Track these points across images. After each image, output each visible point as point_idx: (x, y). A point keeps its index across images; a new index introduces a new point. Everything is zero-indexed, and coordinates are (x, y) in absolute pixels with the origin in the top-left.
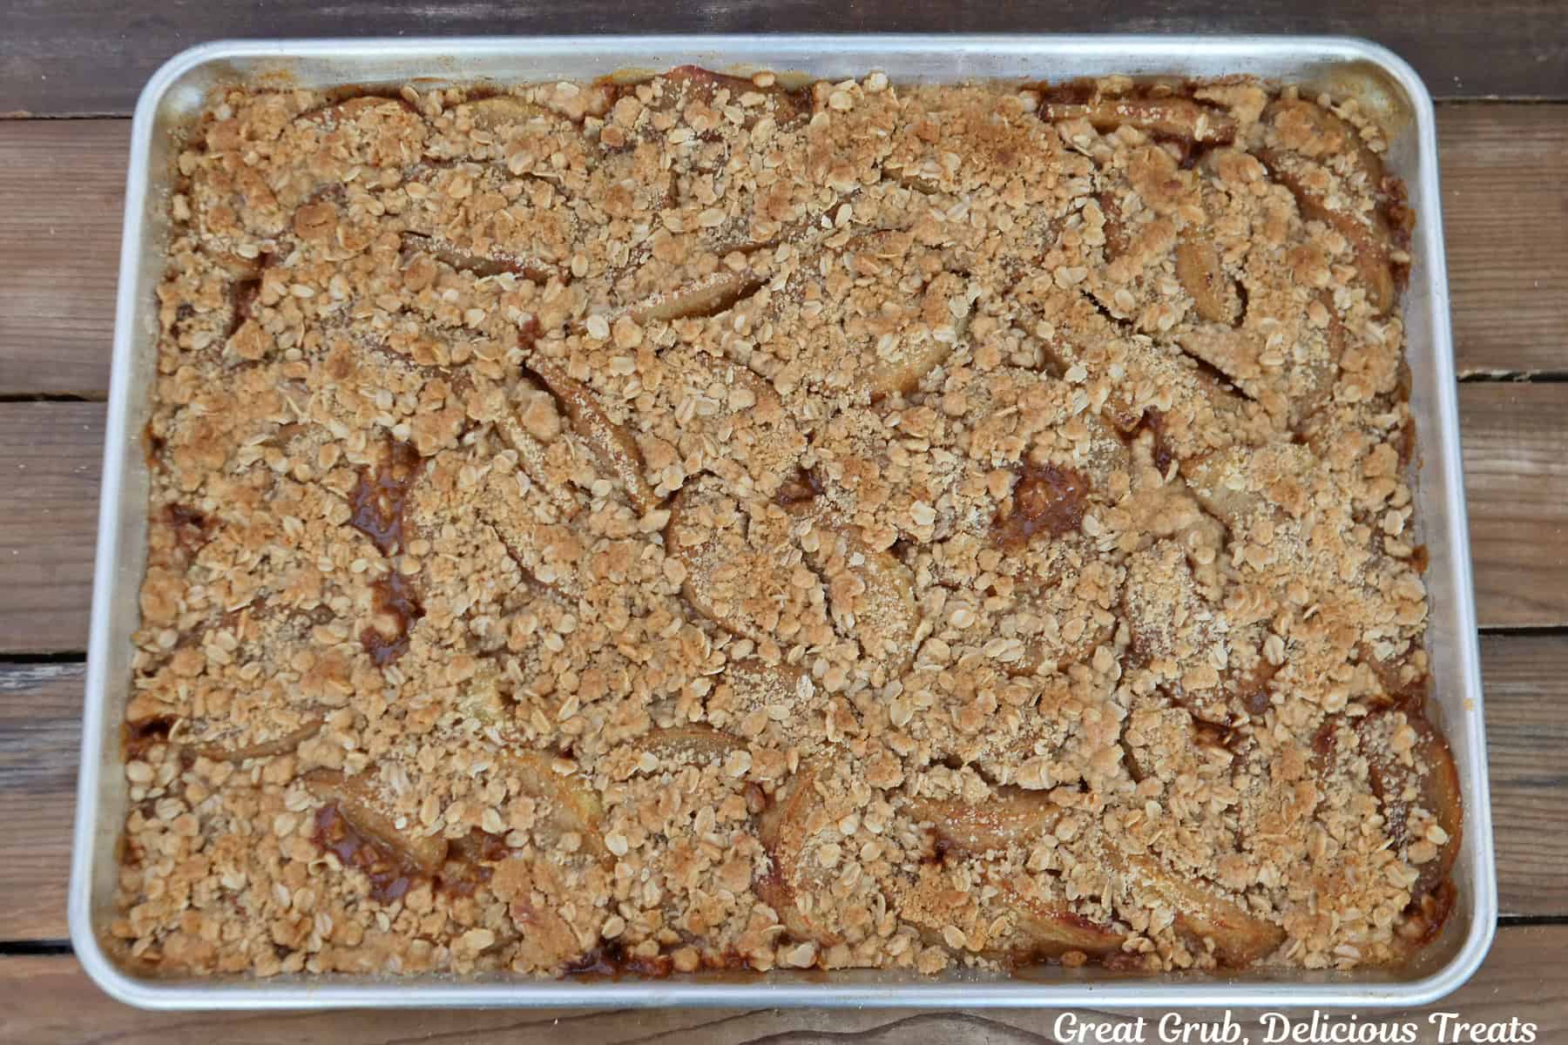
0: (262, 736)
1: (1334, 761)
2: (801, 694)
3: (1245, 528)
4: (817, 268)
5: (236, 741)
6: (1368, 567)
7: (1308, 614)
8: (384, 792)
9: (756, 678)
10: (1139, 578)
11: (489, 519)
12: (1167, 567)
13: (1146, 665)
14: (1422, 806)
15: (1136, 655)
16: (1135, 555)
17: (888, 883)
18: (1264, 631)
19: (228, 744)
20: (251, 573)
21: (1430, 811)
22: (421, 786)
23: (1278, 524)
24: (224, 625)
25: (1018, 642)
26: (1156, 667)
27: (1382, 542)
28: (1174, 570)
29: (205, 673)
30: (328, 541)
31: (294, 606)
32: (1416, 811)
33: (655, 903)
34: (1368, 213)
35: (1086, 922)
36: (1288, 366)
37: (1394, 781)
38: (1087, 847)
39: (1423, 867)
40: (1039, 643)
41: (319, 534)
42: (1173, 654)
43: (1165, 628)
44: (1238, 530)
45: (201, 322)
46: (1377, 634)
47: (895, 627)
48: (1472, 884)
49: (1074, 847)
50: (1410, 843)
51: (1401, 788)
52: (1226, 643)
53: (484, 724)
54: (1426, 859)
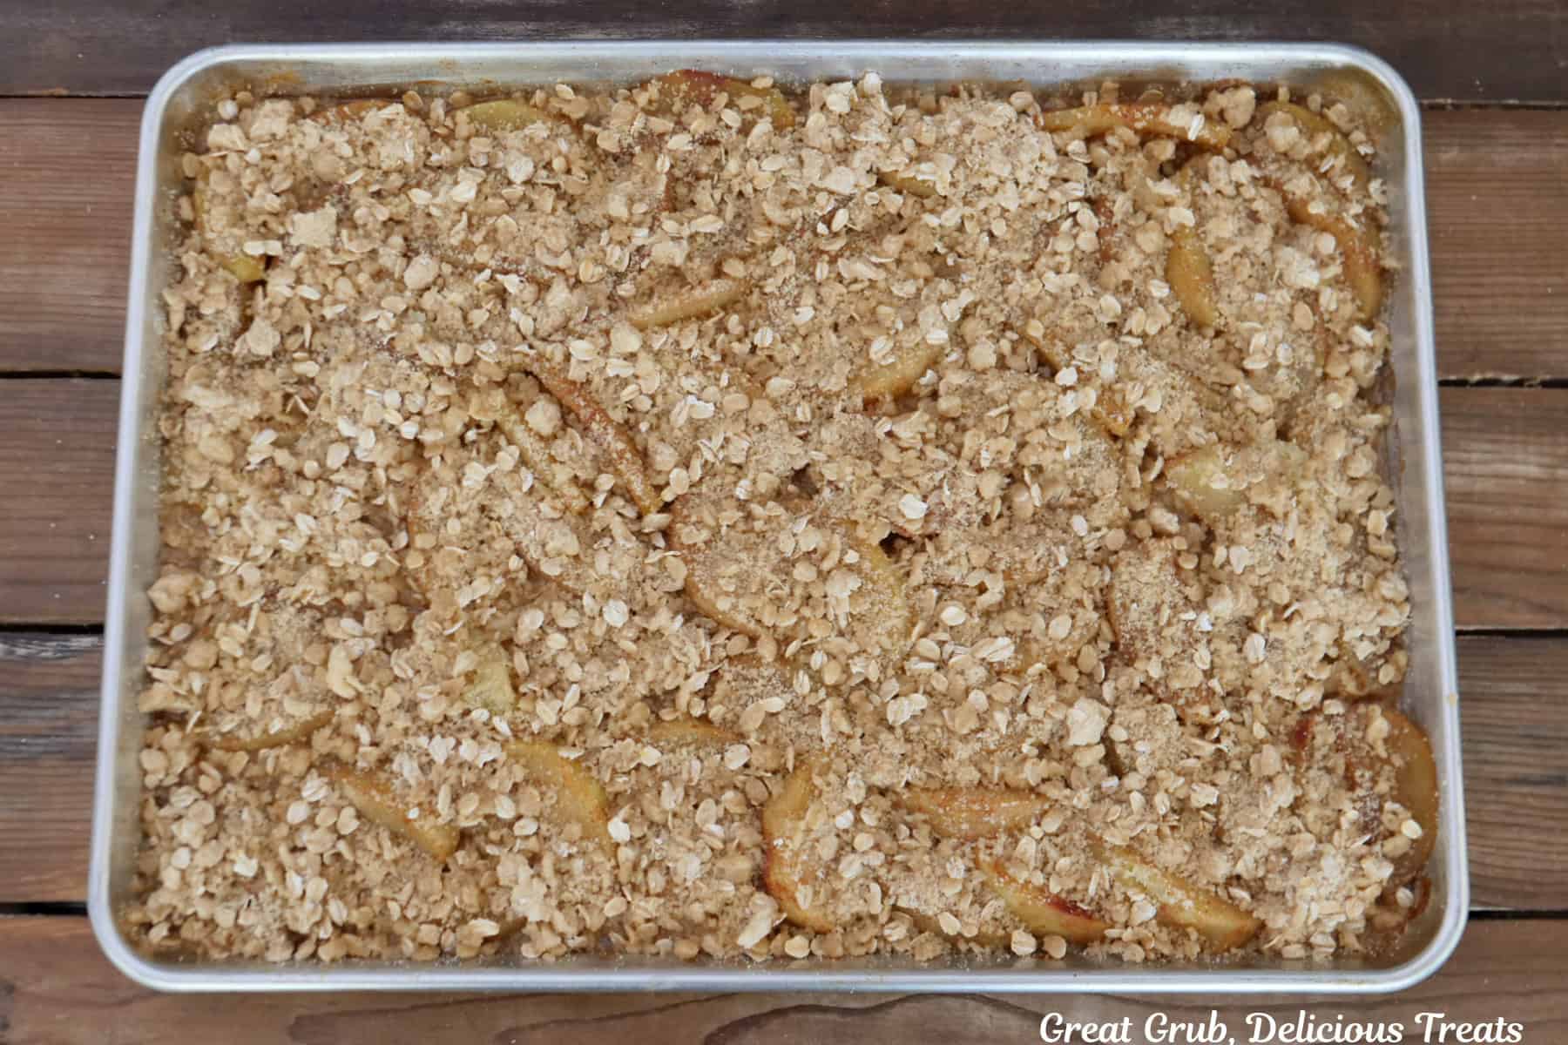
0: (276, 726)
1: (1312, 756)
2: (798, 690)
3: (1227, 529)
4: (812, 274)
5: (250, 730)
6: (1348, 567)
7: (1287, 613)
8: (397, 783)
9: (753, 673)
10: (1125, 577)
11: (494, 515)
12: (1151, 567)
13: (1130, 662)
14: (1395, 800)
15: (1120, 654)
16: (1122, 554)
17: (882, 872)
18: (1244, 630)
19: (243, 734)
20: (261, 567)
21: (1403, 805)
22: (433, 776)
23: (1259, 524)
24: (236, 619)
25: (1007, 641)
26: (1139, 665)
27: (1366, 541)
28: (1160, 569)
29: (217, 665)
30: (338, 536)
31: (305, 602)
32: (1389, 806)
33: (659, 890)
34: (1356, 217)
35: (1076, 908)
36: (1273, 368)
37: (1368, 774)
38: (1071, 839)
39: (1397, 861)
40: (1028, 641)
41: (329, 530)
42: (1157, 652)
43: (1150, 625)
44: (1220, 531)
45: (209, 323)
46: (1358, 632)
47: (889, 624)
48: (1444, 877)
49: (1059, 840)
50: (1385, 838)
51: (1374, 781)
52: (1209, 642)
53: (492, 714)
54: (1399, 852)
